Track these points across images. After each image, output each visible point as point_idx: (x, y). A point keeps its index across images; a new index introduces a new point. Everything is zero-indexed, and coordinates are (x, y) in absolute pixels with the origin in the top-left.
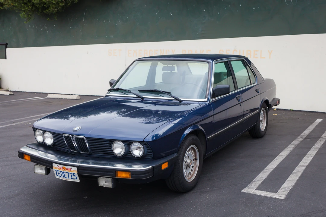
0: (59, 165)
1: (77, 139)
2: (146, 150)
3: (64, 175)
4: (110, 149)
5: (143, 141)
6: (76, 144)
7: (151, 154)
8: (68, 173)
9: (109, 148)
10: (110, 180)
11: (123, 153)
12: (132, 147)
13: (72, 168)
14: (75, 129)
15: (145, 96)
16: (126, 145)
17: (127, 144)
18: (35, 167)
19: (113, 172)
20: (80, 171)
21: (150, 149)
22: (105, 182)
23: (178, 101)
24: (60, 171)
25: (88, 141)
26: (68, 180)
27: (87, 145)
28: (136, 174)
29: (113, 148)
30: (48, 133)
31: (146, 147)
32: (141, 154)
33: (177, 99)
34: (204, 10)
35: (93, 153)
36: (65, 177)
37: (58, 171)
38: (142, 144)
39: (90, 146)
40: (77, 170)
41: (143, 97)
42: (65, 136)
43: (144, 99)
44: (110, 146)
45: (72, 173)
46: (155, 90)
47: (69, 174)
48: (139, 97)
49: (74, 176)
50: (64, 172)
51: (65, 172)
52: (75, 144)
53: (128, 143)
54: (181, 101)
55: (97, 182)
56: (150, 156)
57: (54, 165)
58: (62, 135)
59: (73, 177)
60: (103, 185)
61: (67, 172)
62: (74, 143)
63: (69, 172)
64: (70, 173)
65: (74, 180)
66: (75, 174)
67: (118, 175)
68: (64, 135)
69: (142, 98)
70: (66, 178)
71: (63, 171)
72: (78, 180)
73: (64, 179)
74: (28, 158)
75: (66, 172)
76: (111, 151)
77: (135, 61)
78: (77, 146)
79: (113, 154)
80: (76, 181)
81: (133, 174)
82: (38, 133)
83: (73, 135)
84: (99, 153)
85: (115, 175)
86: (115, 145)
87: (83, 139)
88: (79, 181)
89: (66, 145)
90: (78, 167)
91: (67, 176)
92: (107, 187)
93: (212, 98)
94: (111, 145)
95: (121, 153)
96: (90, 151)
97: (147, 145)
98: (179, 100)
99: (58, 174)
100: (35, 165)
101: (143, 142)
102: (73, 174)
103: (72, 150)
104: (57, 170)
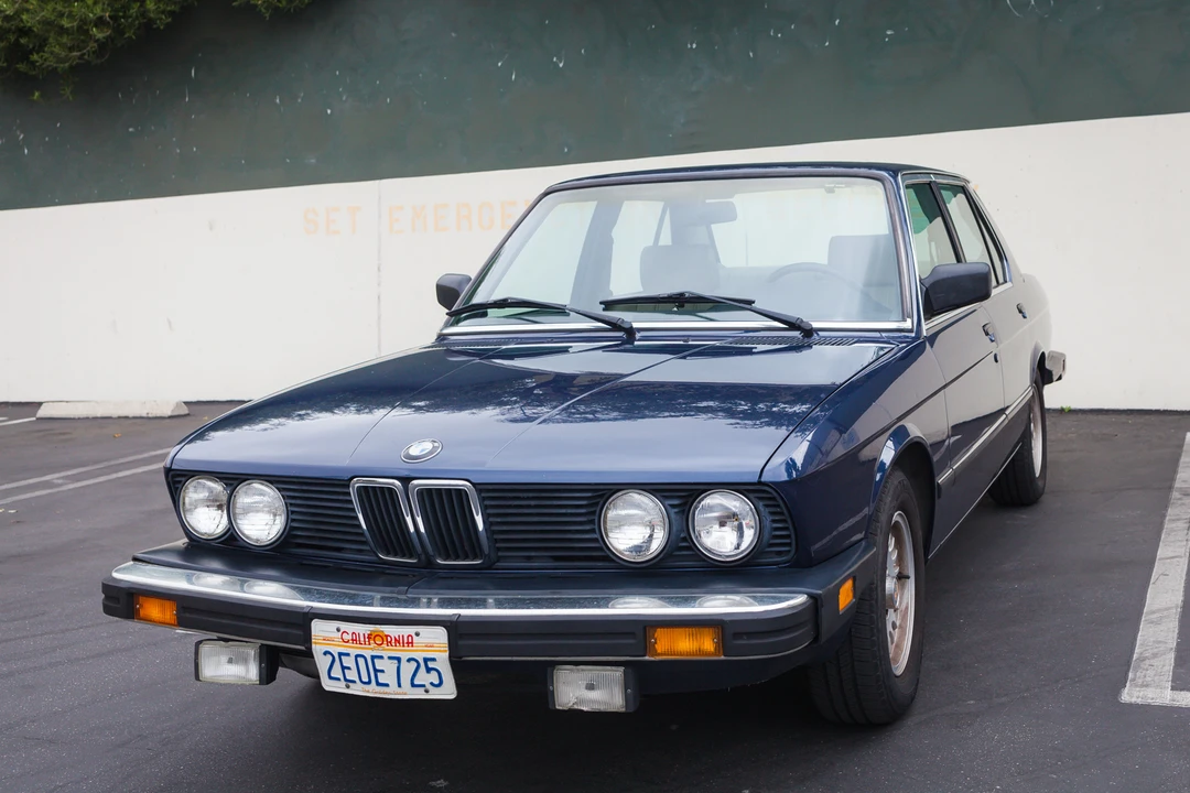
0: (344, 626)
1: (427, 495)
2: (768, 524)
3: (376, 671)
4: (593, 531)
5: (760, 483)
6: (419, 520)
7: (788, 541)
8: (399, 659)
9: (588, 527)
10: (618, 673)
11: (657, 544)
12: (699, 517)
13: (417, 634)
14: (414, 451)
15: (639, 321)
16: (673, 506)
17: (676, 502)
18: (205, 648)
19: (631, 634)
20: (461, 643)
21: (784, 521)
22: (590, 687)
23: (796, 334)
24: (354, 652)
25: (482, 500)
26: (393, 693)
27: (479, 520)
28: (750, 635)
29: (605, 529)
30: (257, 485)
31: (767, 510)
32: (743, 547)
33: (792, 325)
34: (694, 46)
35: (499, 559)
36: (378, 684)
37: (340, 654)
38: (751, 496)
39: (492, 524)
40: (446, 641)
41: (635, 325)
42: (365, 492)
43: (638, 335)
44: (591, 518)
45: (420, 656)
46: (682, 294)
47: (404, 664)
48: (615, 326)
49: (429, 670)
50: (373, 657)
51: (381, 657)
52: (415, 523)
53: (681, 497)
54: (809, 332)
55: (545, 694)
56: (779, 553)
57: (319, 628)
58: (349, 487)
59: (423, 677)
60: (580, 701)
61: (390, 658)
62: (409, 520)
63: (404, 656)
64: (409, 660)
65: (427, 691)
66: (434, 660)
67: (660, 647)
68: (357, 483)
69: (631, 332)
70: (387, 685)
71: (368, 654)
72: (448, 691)
73: (372, 691)
74: (163, 612)
75: (386, 654)
76: (596, 540)
77: (546, 194)
78: (422, 530)
79: (606, 555)
80: (435, 694)
81: (737, 635)
82: (195, 493)
83: (406, 480)
84: (529, 558)
85: (646, 647)
86: (616, 512)
87: (460, 493)
88: (453, 697)
89: (362, 534)
90: (455, 629)
91: (388, 677)
92: (602, 708)
93: (926, 319)
94: (594, 513)
95: (648, 548)
96: (486, 552)
97: (773, 499)
98: (802, 325)
99: (337, 672)
100: (200, 642)
101: (752, 489)
102: (426, 660)
103: (388, 554)
104: (335, 651)
